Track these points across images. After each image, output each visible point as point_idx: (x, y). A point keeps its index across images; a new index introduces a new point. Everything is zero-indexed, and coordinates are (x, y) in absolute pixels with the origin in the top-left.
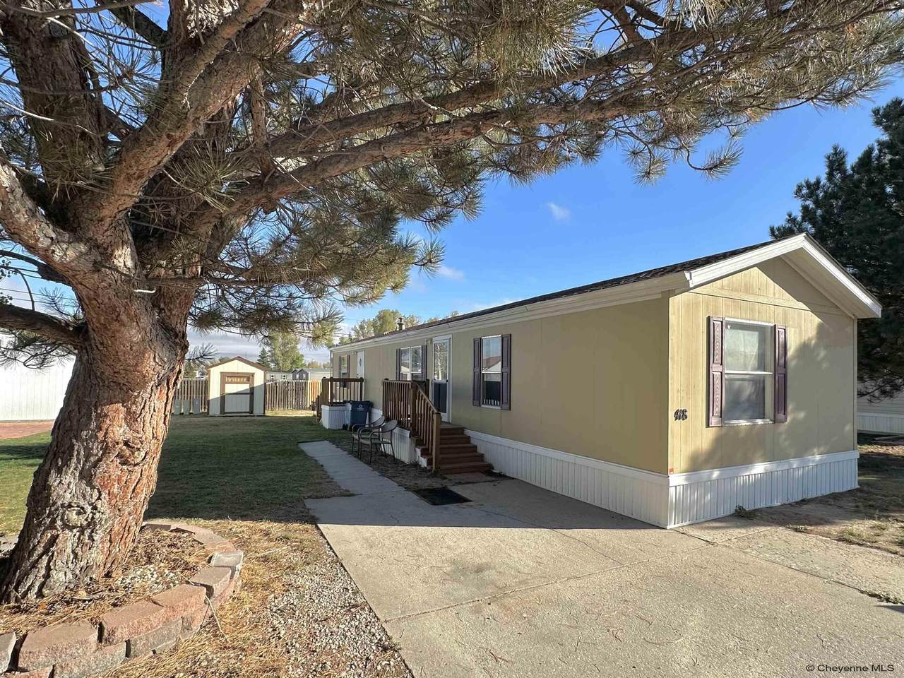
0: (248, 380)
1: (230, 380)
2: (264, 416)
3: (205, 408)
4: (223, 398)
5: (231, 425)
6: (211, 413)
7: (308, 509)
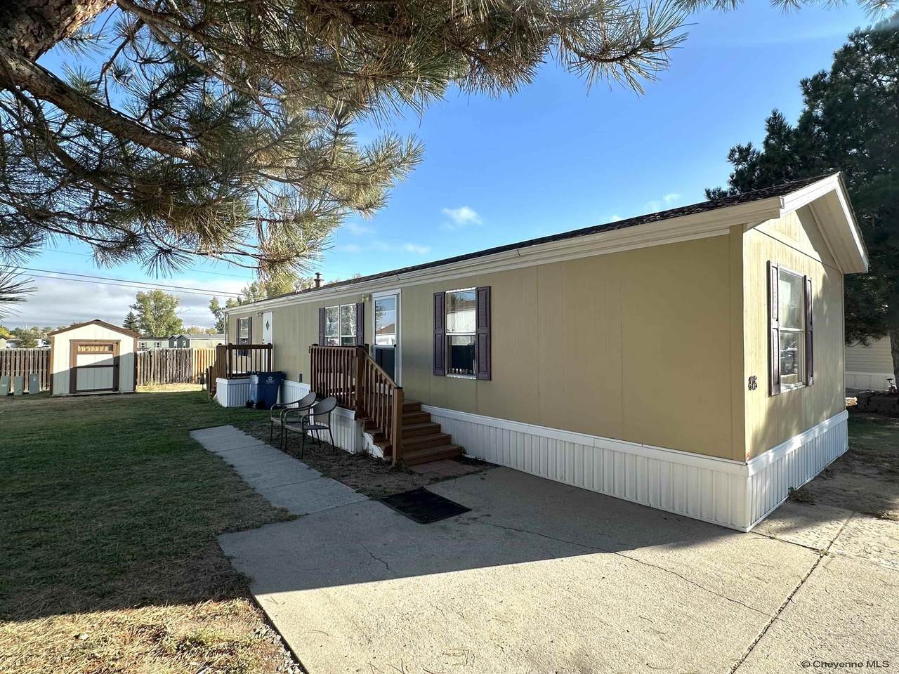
0: (111, 348)
1: (84, 349)
2: (134, 393)
3: (47, 386)
4: (74, 371)
5: (86, 409)
6: (55, 392)
7: (229, 558)
